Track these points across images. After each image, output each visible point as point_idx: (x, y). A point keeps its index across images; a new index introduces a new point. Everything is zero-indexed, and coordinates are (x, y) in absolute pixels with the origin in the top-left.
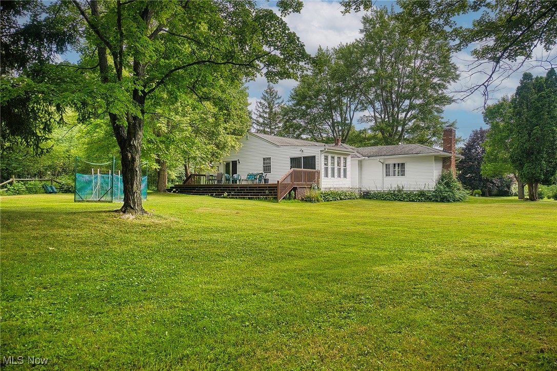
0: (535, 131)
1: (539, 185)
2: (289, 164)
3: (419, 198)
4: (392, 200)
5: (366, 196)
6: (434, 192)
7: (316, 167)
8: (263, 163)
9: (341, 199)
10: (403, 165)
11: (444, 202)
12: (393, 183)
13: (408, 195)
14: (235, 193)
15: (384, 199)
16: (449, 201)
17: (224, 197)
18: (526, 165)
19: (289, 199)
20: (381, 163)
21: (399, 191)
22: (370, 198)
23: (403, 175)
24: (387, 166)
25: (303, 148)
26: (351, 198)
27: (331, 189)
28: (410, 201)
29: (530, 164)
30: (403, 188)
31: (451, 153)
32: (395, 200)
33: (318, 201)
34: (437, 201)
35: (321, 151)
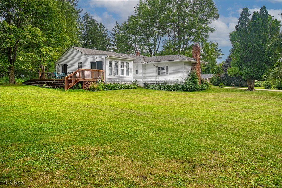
0: (248, 46)
1: (256, 81)
2: (90, 66)
3: (174, 89)
4: (158, 90)
5: (147, 87)
6: (183, 85)
7: (103, 68)
8: (78, 65)
9: (119, 89)
10: (167, 67)
11: (188, 91)
12: (161, 79)
13: (168, 87)
14: (51, 84)
15: (154, 89)
16: (191, 91)
17: (43, 87)
18: (244, 68)
19: (77, 88)
20: (155, 67)
21: (165, 84)
22: (147, 88)
23: (167, 73)
24: (159, 68)
25: (96, 56)
26: (129, 88)
27: (115, 83)
28: (168, 90)
29: (246, 67)
30: (167, 82)
31: (196, 60)
32: (160, 89)
33: (99, 90)
34: (184, 91)
35: (106, 58)
